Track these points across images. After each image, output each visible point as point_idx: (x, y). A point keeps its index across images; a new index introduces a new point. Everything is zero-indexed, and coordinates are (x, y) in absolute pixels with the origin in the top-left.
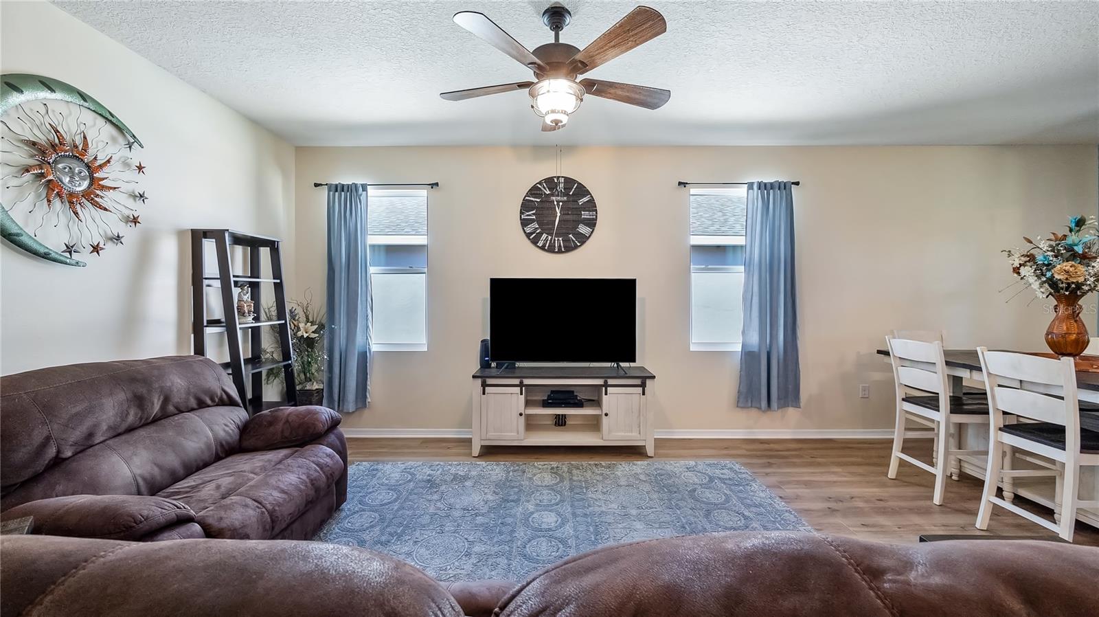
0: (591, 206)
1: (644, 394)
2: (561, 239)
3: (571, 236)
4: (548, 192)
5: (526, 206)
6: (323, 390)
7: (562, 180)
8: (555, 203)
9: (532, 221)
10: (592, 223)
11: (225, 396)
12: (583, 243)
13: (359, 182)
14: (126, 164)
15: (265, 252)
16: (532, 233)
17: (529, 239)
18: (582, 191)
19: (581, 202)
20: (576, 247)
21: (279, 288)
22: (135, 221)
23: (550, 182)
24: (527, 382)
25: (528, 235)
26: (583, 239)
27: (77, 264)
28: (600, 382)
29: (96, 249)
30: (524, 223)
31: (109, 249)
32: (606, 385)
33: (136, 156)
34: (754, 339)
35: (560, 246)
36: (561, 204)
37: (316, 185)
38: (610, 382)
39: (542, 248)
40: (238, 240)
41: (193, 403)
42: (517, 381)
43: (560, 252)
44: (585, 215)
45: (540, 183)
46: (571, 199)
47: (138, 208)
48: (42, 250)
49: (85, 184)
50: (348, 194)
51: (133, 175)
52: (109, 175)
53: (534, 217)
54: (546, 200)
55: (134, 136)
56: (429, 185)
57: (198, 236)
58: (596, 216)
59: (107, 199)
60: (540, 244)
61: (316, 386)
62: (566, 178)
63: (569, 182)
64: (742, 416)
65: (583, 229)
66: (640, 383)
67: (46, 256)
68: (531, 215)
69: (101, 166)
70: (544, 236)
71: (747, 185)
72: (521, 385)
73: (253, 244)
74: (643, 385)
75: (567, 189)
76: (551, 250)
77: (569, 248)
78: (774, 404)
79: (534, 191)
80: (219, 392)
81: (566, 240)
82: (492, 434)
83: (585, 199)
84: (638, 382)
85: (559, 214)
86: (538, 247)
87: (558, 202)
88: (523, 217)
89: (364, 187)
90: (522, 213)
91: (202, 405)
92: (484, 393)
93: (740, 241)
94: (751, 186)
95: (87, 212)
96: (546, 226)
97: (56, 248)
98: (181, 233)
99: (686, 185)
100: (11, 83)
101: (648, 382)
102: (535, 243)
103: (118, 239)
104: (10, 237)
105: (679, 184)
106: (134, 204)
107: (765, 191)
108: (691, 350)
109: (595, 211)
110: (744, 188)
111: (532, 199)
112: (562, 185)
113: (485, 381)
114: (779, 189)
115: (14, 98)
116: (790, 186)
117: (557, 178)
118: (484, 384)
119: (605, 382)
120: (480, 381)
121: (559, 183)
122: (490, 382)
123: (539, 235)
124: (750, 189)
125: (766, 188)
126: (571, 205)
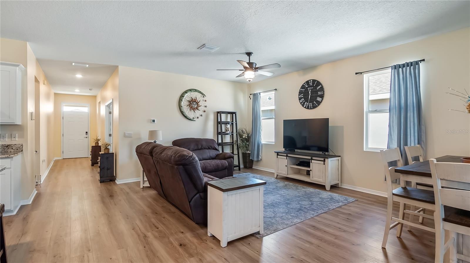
0: (322, 89)
1: (324, 164)
2: (311, 104)
3: (314, 102)
4: (307, 86)
5: (300, 93)
6: (250, 153)
7: (311, 81)
9: (302, 98)
10: (322, 96)
11: (214, 148)
12: (319, 104)
13: (258, 92)
14: (203, 100)
16: (302, 103)
17: (301, 105)
18: (319, 83)
20: (316, 107)
21: (236, 124)
22: (205, 111)
23: (307, 82)
24: (289, 155)
26: (319, 103)
27: (194, 121)
28: (310, 158)
29: (198, 118)
30: (300, 99)
31: (200, 117)
32: (312, 159)
33: (205, 99)
35: (311, 106)
37: (250, 94)
38: (314, 158)
39: (305, 108)
40: (229, 113)
41: (207, 148)
42: (285, 155)
43: (311, 109)
44: (319, 93)
45: (305, 83)
46: (315, 88)
48: (190, 119)
49: (196, 106)
51: (204, 102)
52: (200, 104)
54: (306, 89)
55: (204, 95)
56: (274, 90)
57: (218, 113)
58: (324, 94)
59: (200, 108)
60: (305, 106)
61: (248, 152)
62: (313, 80)
63: (314, 81)
65: (319, 99)
66: (323, 160)
67: (190, 120)
68: (302, 96)
69: (199, 102)
70: (306, 103)
71: (391, 67)
72: (287, 156)
73: (232, 113)
74: (324, 161)
75: (313, 84)
76: (308, 108)
77: (314, 107)
79: (303, 87)
80: (213, 147)
81: (313, 104)
82: (279, 171)
83: (319, 87)
84: (323, 159)
85: (310, 94)
87: (310, 89)
88: (299, 97)
89: (260, 94)
90: (299, 95)
91: (209, 148)
92: (277, 158)
95: (197, 111)
96: (306, 100)
97: (192, 118)
98: (214, 113)
99: (361, 73)
100: (186, 92)
101: (326, 160)
102: (303, 106)
103: (201, 115)
104: (186, 117)
105: (356, 74)
106: (205, 108)
107: (400, 69)
108: (364, 150)
109: (324, 91)
110: (390, 70)
111: (302, 90)
112: (311, 83)
113: (278, 154)
114: (408, 66)
115: (187, 94)
116: (417, 63)
117: (310, 80)
118: (278, 155)
119: (312, 158)
120: (276, 153)
121: (311, 82)
122: (279, 154)
123: (304, 103)
124: (392, 69)
125: (400, 67)
126: (314, 90)
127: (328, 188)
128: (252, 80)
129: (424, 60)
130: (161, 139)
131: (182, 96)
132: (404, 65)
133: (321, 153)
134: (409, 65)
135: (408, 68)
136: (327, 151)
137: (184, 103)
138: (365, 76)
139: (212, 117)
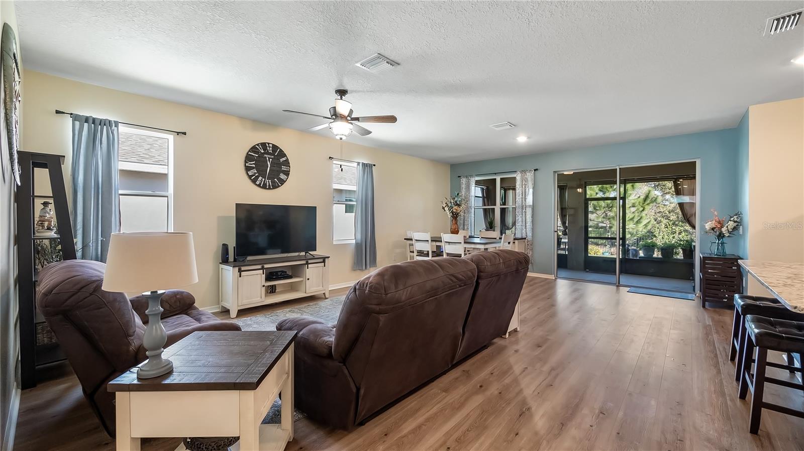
0: (287, 163)
1: (325, 266)
2: (270, 181)
3: (276, 179)
4: (263, 152)
5: (248, 158)
7: (271, 145)
8: (267, 159)
9: (253, 168)
10: (287, 173)
12: (282, 184)
16: (252, 176)
17: (251, 179)
18: (282, 154)
19: (282, 160)
20: (279, 186)
23: (264, 145)
24: (266, 266)
25: (250, 177)
26: (283, 182)
28: (304, 262)
30: (248, 169)
32: (307, 263)
34: (359, 237)
35: (269, 185)
36: (271, 160)
38: (310, 261)
39: (259, 186)
42: (259, 267)
43: (269, 188)
44: (284, 168)
45: (258, 145)
46: (276, 158)
50: (100, 127)
53: (254, 166)
54: (261, 156)
56: (178, 132)
58: (290, 170)
60: (258, 183)
62: (273, 145)
63: (275, 147)
64: (354, 274)
65: (282, 176)
68: (251, 164)
70: (260, 178)
72: (263, 268)
74: (324, 262)
75: (274, 151)
76: (264, 187)
77: (275, 187)
78: (368, 266)
79: (254, 149)
81: (273, 182)
82: (245, 301)
83: (284, 159)
84: (321, 260)
85: (269, 166)
86: (256, 185)
87: (269, 158)
88: (247, 165)
89: (117, 124)
90: (246, 162)
92: (240, 276)
93: (354, 188)
94: (359, 164)
96: (262, 172)
101: (326, 260)
102: (254, 183)
105: (330, 158)
107: (364, 167)
108: (334, 244)
109: (289, 167)
110: (356, 164)
111: (252, 154)
112: (271, 149)
113: (240, 269)
114: (368, 167)
116: (372, 166)
117: (269, 144)
118: (240, 271)
120: (237, 269)
121: (269, 147)
122: (243, 269)
123: (257, 178)
126: (276, 161)
129: (374, 165)
132: (366, 165)
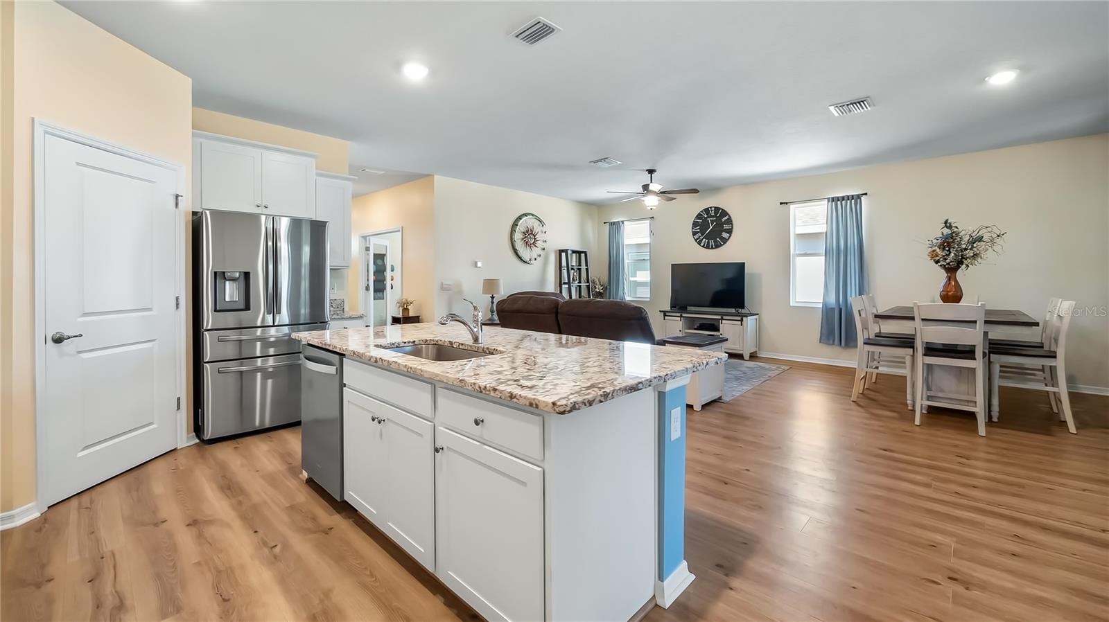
0: (730, 221)
1: (742, 325)
2: (713, 241)
3: (718, 239)
4: (706, 216)
5: (695, 224)
7: (713, 209)
9: (698, 232)
10: (730, 232)
12: (725, 243)
13: (620, 220)
14: (542, 232)
15: (583, 255)
16: (698, 239)
17: (697, 242)
18: (725, 213)
19: (723, 220)
20: (721, 245)
21: (587, 269)
22: (544, 249)
23: (707, 210)
24: (684, 315)
25: (696, 240)
26: (725, 241)
27: (531, 264)
28: (719, 317)
29: (535, 259)
30: (694, 234)
31: (538, 259)
32: (722, 319)
33: (544, 229)
35: (712, 245)
36: (713, 222)
37: (605, 223)
38: (725, 317)
39: (703, 246)
40: (574, 252)
42: (679, 315)
43: (712, 248)
44: (726, 227)
45: (702, 212)
46: (718, 219)
47: (544, 245)
48: (525, 260)
49: (533, 241)
50: (615, 227)
51: (543, 235)
52: (538, 237)
53: (699, 230)
54: (705, 221)
55: (544, 223)
56: (650, 218)
57: (561, 251)
58: (733, 227)
59: (538, 244)
60: (702, 244)
62: (715, 208)
63: (717, 209)
64: (827, 350)
65: (725, 235)
67: (526, 262)
68: (697, 229)
69: (536, 235)
70: (704, 240)
71: (827, 199)
72: (681, 316)
73: (579, 253)
74: (742, 320)
75: (716, 213)
76: (708, 247)
77: (717, 246)
78: (843, 344)
79: (699, 216)
81: (716, 242)
83: (726, 218)
84: (739, 318)
85: (711, 228)
86: (701, 246)
87: (710, 221)
88: (693, 231)
89: (623, 222)
90: (693, 229)
92: (664, 319)
95: (534, 249)
96: (704, 236)
97: (528, 260)
98: (556, 252)
99: (787, 203)
100: (520, 218)
101: (744, 319)
102: (700, 244)
103: (540, 255)
104: (520, 258)
105: (781, 204)
106: (543, 244)
107: (839, 203)
108: (791, 305)
109: (732, 224)
110: (826, 201)
111: (698, 220)
112: (713, 212)
113: (665, 313)
114: (848, 199)
115: (521, 221)
116: (859, 197)
117: (711, 208)
118: (665, 315)
119: (722, 317)
120: (662, 314)
122: (667, 314)
123: (702, 240)
124: (829, 201)
125: (838, 200)
126: (717, 222)
127: (747, 356)
128: (654, 208)
129: (866, 194)
130: (503, 293)
131: (515, 224)
132: (843, 198)
133: (733, 310)
134: (850, 198)
135: (848, 201)
136: (743, 306)
137: (518, 236)
138: (792, 207)
139: (553, 259)
